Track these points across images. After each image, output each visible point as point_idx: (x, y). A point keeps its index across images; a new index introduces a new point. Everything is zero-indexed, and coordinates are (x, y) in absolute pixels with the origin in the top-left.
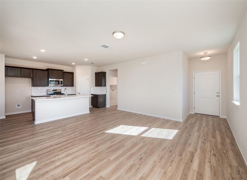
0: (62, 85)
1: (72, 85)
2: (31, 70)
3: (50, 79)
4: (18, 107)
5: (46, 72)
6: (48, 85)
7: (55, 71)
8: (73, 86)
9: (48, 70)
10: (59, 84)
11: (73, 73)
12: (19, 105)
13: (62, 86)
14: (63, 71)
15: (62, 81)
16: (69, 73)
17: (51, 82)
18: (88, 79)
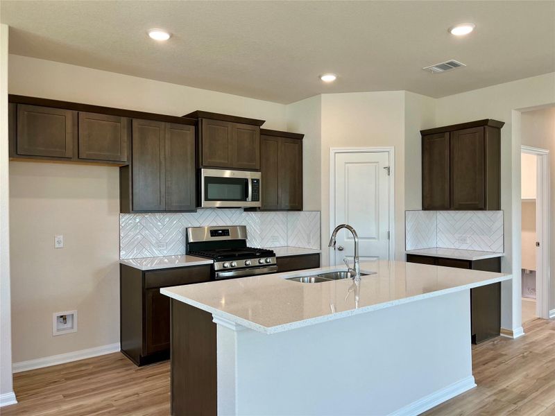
2: (124, 120)
3: (205, 173)
4: (62, 326)
5: (189, 132)
6: (199, 204)
9: (195, 119)
10: (244, 197)
11: (298, 138)
12: (64, 318)
14: (261, 127)
15: (258, 180)
16: (284, 139)
17: (209, 185)
18: (389, 169)
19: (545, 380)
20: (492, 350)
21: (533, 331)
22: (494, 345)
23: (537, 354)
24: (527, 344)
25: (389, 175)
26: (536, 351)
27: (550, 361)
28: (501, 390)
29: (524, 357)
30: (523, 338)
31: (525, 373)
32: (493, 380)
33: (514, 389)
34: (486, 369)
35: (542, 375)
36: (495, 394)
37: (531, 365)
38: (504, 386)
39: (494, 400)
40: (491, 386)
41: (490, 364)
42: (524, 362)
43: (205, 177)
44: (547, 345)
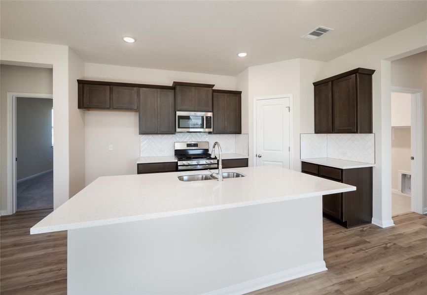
0: (211, 130)
1: (237, 129)
3: (178, 113)
5: (171, 94)
6: (175, 130)
7: (193, 89)
8: (238, 131)
9: (174, 87)
10: (203, 126)
11: (240, 93)
13: (210, 133)
14: (213, 88)
15: (210, 117)
16: (228, 94)
17: (181, 120)
18: (289, 107)
19: (400, 279)
20: (358, 235)
21: (404, 224)
22: (362, 231)
23: (401, 248)
24: (394, 235)
25: (289, 111)
26: (401, 244)
27: (412, 258)
28: (349, 280)
29: (386, 248)
30: (392, 228)
31: (381, 266)
32: (345, 267)
33: (362, 283)
34: (345, 254)
35: (398, 273)
36: (341, 283)
37: (391, 258)
38: (353, 277)
39: (337, 291)
40: (341, 273)
41: (351, 249)
42: (384, 253)
43: (178, 116)
44: (415, 239)
